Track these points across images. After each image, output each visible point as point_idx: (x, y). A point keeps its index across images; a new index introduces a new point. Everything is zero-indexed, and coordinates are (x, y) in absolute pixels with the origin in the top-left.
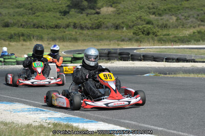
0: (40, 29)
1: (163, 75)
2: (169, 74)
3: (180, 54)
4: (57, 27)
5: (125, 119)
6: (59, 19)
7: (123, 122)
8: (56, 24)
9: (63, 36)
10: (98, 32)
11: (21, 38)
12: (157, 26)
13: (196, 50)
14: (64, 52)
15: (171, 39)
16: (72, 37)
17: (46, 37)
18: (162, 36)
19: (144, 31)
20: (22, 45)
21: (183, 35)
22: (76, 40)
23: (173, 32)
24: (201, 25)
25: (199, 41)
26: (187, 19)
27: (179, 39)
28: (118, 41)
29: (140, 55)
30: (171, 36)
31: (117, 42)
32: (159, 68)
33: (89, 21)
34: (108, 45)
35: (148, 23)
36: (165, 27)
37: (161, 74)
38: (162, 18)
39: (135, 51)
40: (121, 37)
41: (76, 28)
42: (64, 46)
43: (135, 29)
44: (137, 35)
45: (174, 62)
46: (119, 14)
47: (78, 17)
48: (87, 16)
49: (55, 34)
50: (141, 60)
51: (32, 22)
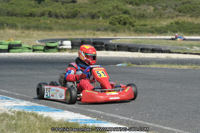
0: (14, 17)
1: (135, 65)
2: (142, 64)
3: (156, 45)
4: (31, 15)
6: (34, 7)
8: (31, 12)
9: (37, 25)
10: (73, 21)
12: (134, 16)
14: (38, 41)
15: (149, 30)
16: (47, 26)
17: (19, 25)
18: (139, 27)
19: (121, 20)
21: (160, 26)
22: (50, 29)
23: (150, 23)
24: (179, 16)
26: (164, 10)
27: (156, 30)
28: (94, 30)
29: (114, 45)
30: (148, 27)
31: (92, 32)
32: (133, 58)
33: (65, 10)
34: (84, 34)
35: (125, 12)
36: (142, 17)
37: (134, 64)
38: (140, 7)
39: (111, 41)
40: (97, 26)
41: (51, 17)
42: (38, 34)
43: (111, 18)
44: (113, 25)
45: (149, 53)
46: (96, 3)
47: (53, 6)
48: (62, 4)
49: (29, 22)
50: (115, 51)
51: (6, 9)
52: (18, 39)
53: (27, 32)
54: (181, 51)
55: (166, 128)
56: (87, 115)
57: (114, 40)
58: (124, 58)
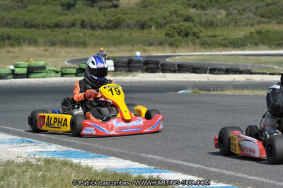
0: (34, 29)
1: (204, 92)
2: (214, 90)
3: (230, 63)
4: (57, 26)
5: (147, 153)
6: (61, 15)
7: (144, 157)
8: (57, 22)
9: (66, 39)
10: (115, 33)
11: (7, 42)
12: (200, 24)
13: (255, 57)
14: (68, 62)
15: (220, 42)
16: (79, 40)
17: (41, 40)
18: (206, 38)
19: (181, 31)
20: (8, 52)
21: (236, 37)
22: (84, 44)
23: (221, 33)
24: (262, 22)
25: (259, 44)
26: (241, 14)
27: (230, 43)
28: (144, 45)
29: (173, 65)
30: (219, 39)
31: (142, 47)
32: (200, 82)
33: (103, 18)
34: (130, 51)
35: (187, 19)
36: (210, 25)
37: (202, 90)
38: (206, 12)
39: (168, 60)
40: (149, 40)
41: (85, 27)
42: (67, 52)
43: (168, 28)
44: (170, 37)
45: (221, 74)
46: (145, 7)
47: (87, 12)
48: (100, 10)
49: (55, 36)
50: (175, 72)
51: (23, 19)
52: (40, 59)
53: (51, 49)
54: (265, 71)
55: (252, 178)
56: (141, 162)
57: (172, 58)
58: (187, 82)
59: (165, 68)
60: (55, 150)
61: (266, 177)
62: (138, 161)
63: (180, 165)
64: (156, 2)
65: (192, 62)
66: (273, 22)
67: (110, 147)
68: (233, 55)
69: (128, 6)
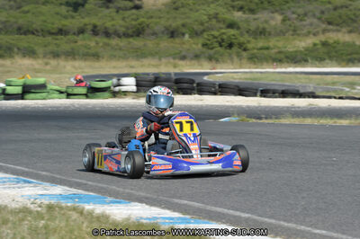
0: (30, 36)
1: (254, 120)
2: (266, 118)
4: (61, 32)
5: (180, 198)
6: (66, 17)
7: (177, 203)
8: (60, 27)
9: (73, 49)
10: (137, 42)
12: (247, 32)
13: (319, 76)
15: (274, 56)
16: (90, 51)
17: (40, 51)
18: (255, 51)
19: (223, 40)
21: (295, 50)
22: (96, 56)
23: (276, 43)
24: (329, 31)
25: (325, 59)
26: (301, 20)
27: (287, 57)
28: (174, 58)
29: (213, 84)
30: (272, 51)
31: (172, 61)
32: (248, 107)
33: (121, 22)
34: (157, 66)
35: (231, 25)
36: (261, 33)
37: (251, 117)
38: (256, 16)
39: (206, 78)
40: (181, 52)
41: (97, 35)
42: (74, 67)
43: (206, 37)
44: (209, 48)
45: (276, 97)
46: (176, 9)
47: (100, 15)
48: (117, 12)
49: (57, 45)
50: (215, 94)
51: (16, 22)
52: (39, 74)
53: (53, 62)
54: (333, 95)
55: (318, 231)
56: (173, 210)
57: (211, 76)
58: (232, 107)
59: (202, 89)
60: (60, 192)
61: (337, 232)
62: (169, 209)
63: (223, 214)
64: (190, 2)
65: (237, 81)
66: (344, 30)
67: (132, 189)
68: (290, 73)
69: (154, 8)
